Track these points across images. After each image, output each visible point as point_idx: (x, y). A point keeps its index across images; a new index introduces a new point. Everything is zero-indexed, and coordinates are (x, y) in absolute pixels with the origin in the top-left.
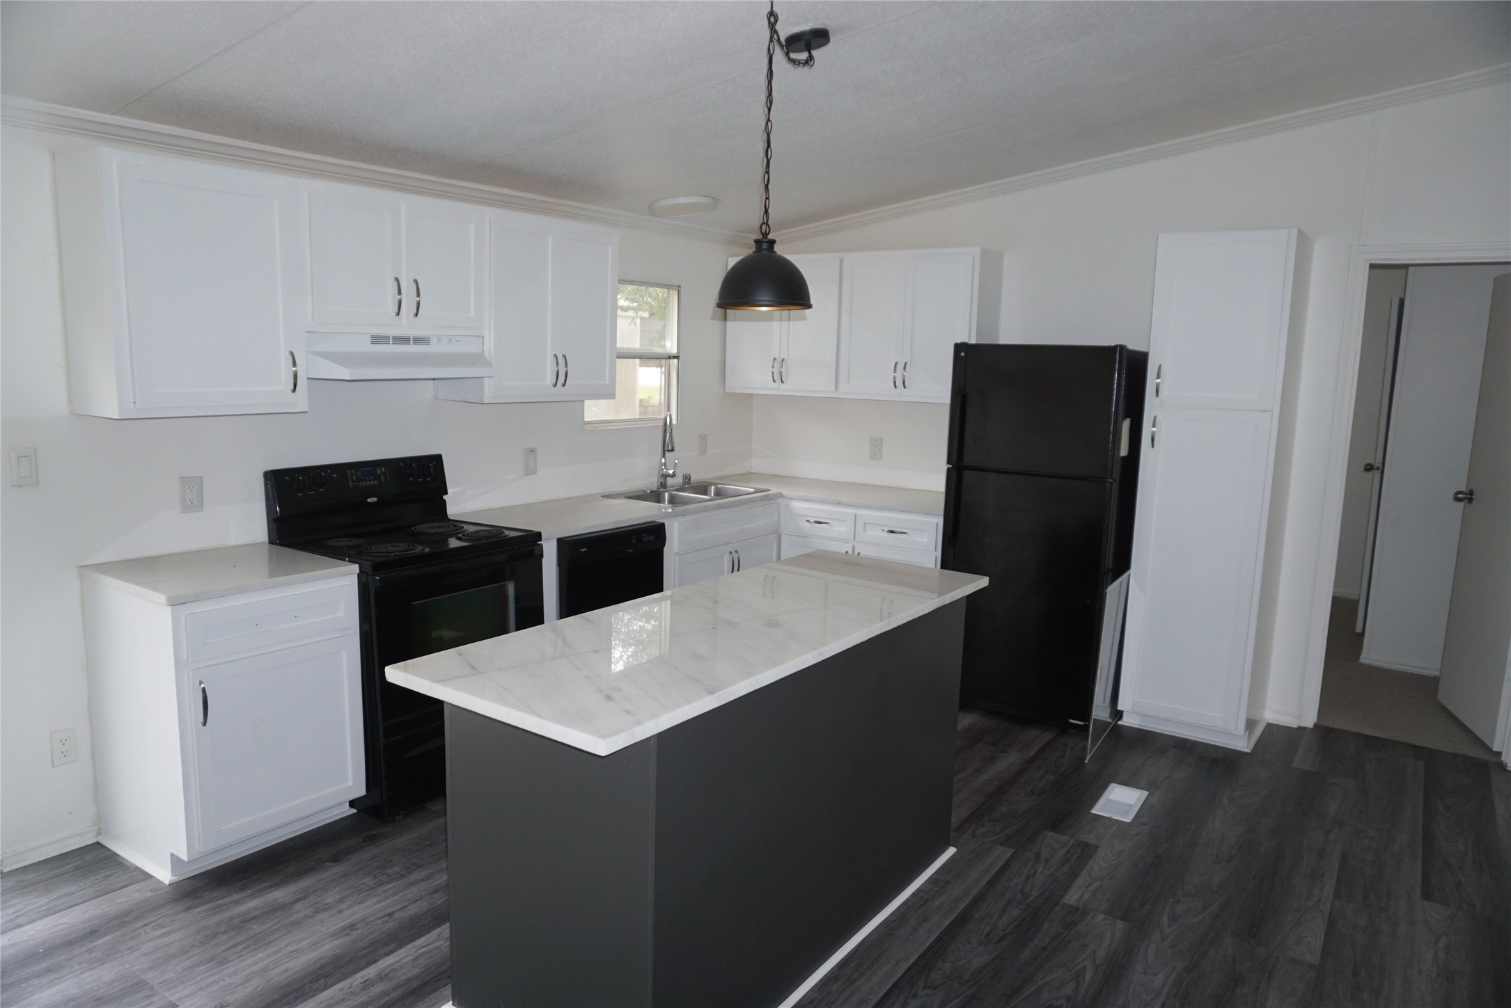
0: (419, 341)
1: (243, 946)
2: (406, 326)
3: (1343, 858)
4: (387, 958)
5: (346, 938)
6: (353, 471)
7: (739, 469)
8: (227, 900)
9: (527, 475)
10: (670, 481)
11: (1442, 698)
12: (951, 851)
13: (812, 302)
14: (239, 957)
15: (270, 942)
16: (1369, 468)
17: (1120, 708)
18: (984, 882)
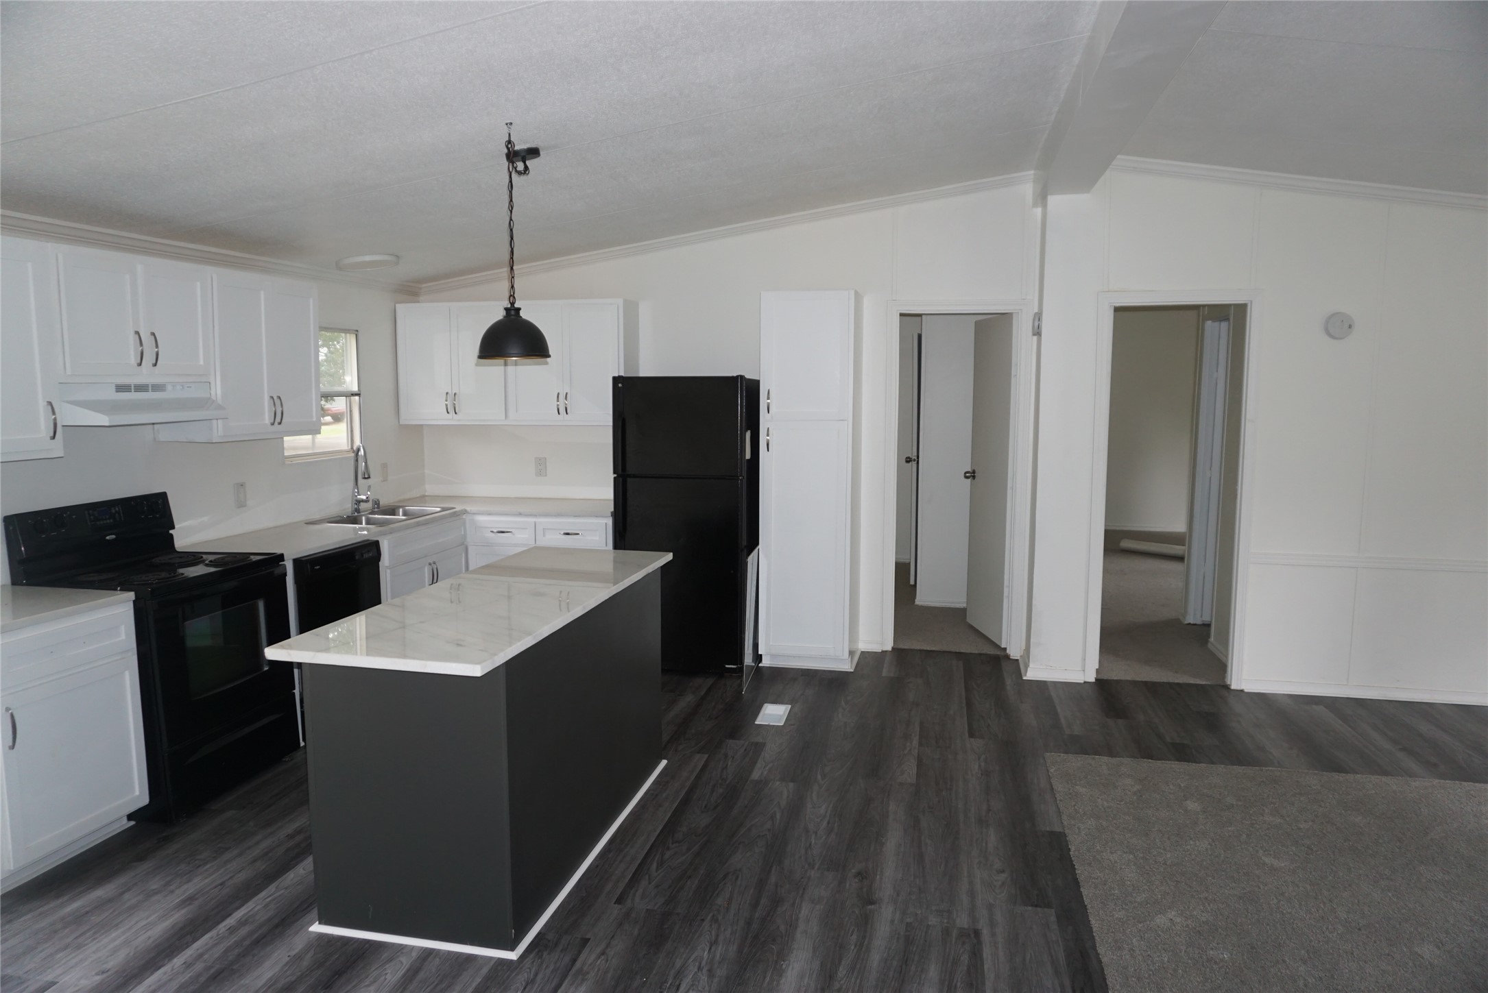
0: (158, 388)
1: (92, 932)
2: (146, 375)
3: (921, 724)
4: (239, 911)
5: (191, 907)
6: (91, 512)
7: (415, 493)
8: (46, 908)
9: (239, 507)
10: (363, 506)
11: (969, 620)
12: (664, 763)
13: (550, 353)
14: (95, 939)
15: (117, 925)
16: (908, 460)
17: (760, 653)
18: (693, 778)
